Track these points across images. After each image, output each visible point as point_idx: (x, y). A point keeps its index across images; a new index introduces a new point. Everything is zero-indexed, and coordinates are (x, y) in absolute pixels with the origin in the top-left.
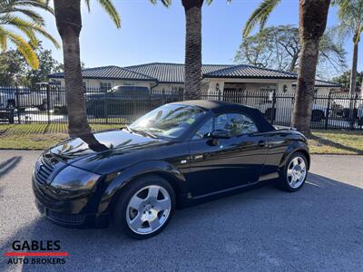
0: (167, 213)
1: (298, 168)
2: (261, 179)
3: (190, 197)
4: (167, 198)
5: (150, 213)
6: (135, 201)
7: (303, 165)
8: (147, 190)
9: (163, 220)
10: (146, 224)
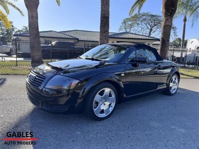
0: (113, 105)
1: (174, 82)
2: (158, 88)
3: (125, 96)
4: (113, 96)
5: (104, 104)
6: (98, 97)
7: (177, 81)
8: (104, 91)
9: (111, 109)
10: (102, 112)
